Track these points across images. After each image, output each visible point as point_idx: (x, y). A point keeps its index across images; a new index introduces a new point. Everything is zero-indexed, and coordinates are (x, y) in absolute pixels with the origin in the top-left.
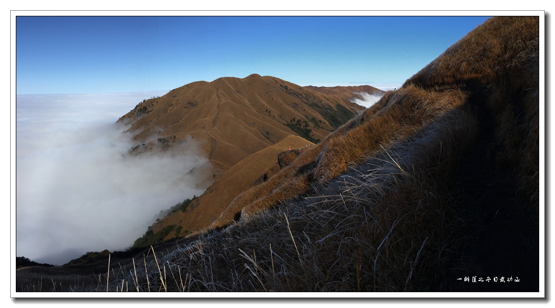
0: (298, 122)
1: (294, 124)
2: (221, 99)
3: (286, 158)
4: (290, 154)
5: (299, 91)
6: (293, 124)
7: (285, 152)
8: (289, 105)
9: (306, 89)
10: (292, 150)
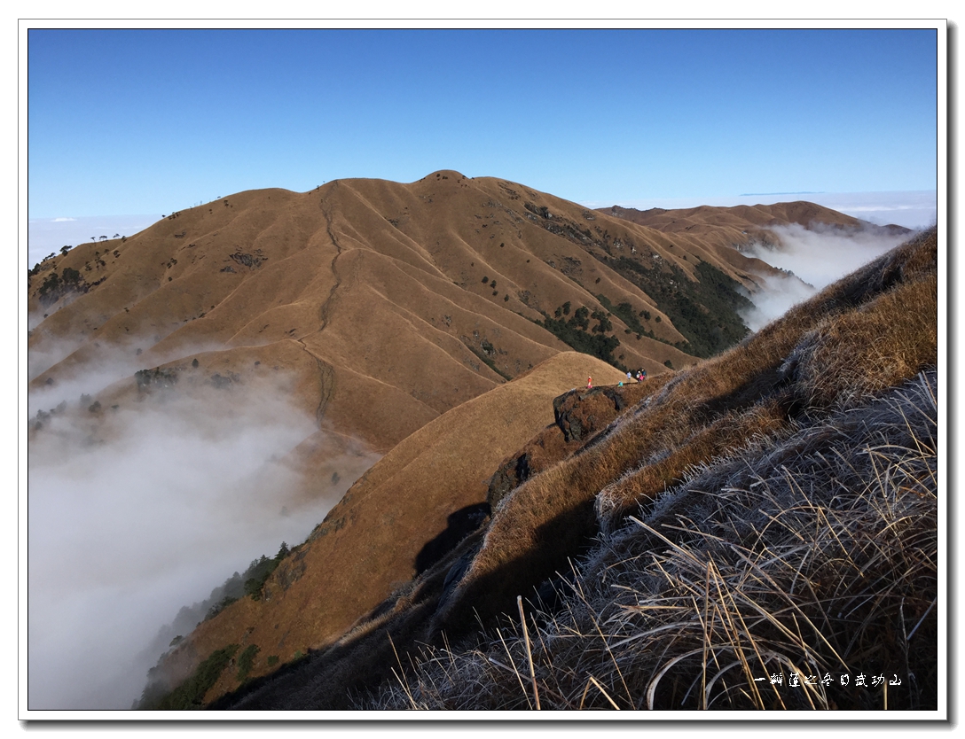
1: (566, 321)
5: (582, 221)
6: (562, 321)
8: (551, 263)
9: (605, 217)
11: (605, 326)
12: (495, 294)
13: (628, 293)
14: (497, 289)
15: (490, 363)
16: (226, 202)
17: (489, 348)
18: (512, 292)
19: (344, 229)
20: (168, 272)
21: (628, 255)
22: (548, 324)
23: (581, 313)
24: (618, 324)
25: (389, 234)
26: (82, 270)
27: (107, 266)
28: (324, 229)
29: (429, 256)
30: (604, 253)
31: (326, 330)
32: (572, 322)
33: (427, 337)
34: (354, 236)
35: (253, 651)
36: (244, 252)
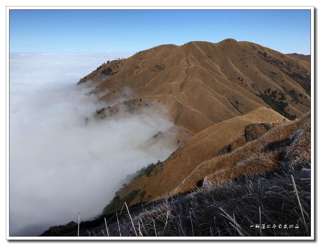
0: (273, 93)
1: (268, 95)
2: (190, 63)
3: (254, 131)
4: (258, 127)
5: (280, 58)
6: (266, 95)
7: (254, 125)
8: (265, 74)
9: (290, 57)
10: (262, 124)
11: (283, 98)
12: (242, 84)
13: (294, 86)
14: (243, 82)
15: (237, 108)
16: (155, 48)
17: (237, 103)
18: (248, 83)
19: (192, 59)
20: (136, 70)
21: (297, 72)
22: (261, 96)
23: (274, 93)
24: (289, 98)
25: (207, 61)
26: (112, 68)
27: (119, 68)
28: (185, 58)
29: (220, 69)
30: (287, 71)
31: (181, 92)
32: (270, 96)
33: (215, 97)
34: (195, 61)
35: (144, 192)
36: (159, 65)
